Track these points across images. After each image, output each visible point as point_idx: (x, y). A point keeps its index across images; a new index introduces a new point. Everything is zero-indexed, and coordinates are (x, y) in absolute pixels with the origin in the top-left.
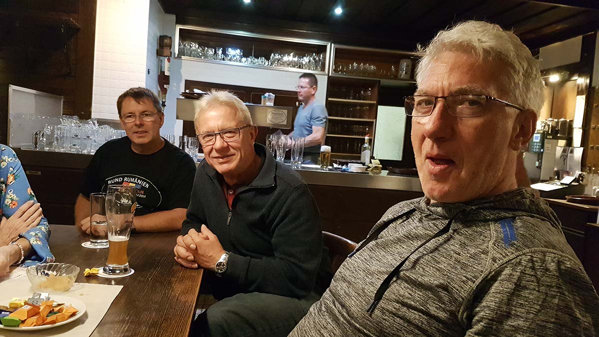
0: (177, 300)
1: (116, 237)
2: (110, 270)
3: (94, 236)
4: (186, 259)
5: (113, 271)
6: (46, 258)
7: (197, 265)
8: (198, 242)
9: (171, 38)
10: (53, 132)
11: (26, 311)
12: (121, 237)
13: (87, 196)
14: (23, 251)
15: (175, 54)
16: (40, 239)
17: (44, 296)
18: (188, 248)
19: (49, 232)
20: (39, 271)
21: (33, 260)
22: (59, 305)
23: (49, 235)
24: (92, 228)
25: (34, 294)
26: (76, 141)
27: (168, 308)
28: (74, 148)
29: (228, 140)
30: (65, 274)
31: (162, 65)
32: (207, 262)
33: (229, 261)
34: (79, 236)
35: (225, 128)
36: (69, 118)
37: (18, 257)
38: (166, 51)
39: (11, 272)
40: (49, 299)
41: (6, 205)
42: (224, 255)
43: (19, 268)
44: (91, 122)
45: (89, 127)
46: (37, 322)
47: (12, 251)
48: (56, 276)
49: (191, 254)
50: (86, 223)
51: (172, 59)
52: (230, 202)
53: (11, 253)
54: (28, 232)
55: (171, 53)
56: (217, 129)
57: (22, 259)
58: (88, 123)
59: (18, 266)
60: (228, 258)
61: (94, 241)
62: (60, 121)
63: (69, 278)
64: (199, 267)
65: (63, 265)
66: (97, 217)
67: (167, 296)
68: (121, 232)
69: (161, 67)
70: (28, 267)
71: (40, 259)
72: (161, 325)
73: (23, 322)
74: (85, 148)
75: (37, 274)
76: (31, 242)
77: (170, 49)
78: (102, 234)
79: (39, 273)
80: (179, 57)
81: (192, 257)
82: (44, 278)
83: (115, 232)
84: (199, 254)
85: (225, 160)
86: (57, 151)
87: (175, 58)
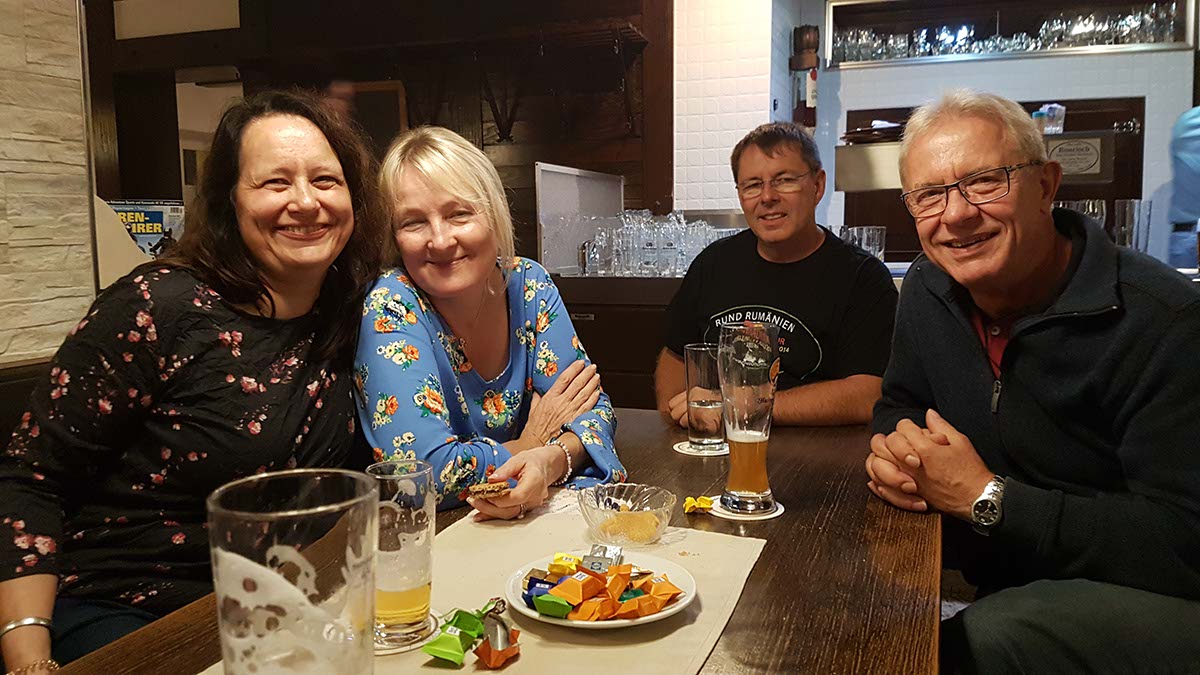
0: (893, 585)
1: (743, 432)
2: (735, 502)
3: (695, 430)
4: (897, 488)
5: (741, 506)
6: (612, 473)
7: (924, 503)
8: (924, 451)
9: (816, 28)
10: (610, 240)
11: (581, 584)
12: (751, 432)
13: (679, 352)
14: (569, 458)
15: (825, 61)
16: (599, 435)
17: (612, 551)
18: (900, 463)
19: (614, 421)
20: (600, 499)
21: (588, 476)
22: (643, 575)
23: (613, 428)
24: (692, 415)
25: (594, 546)
26: (650, 257)
27: (875, 602)
28: (648, 269)
29: (980, 199)
30: (648, 508)
31: (801, 89)
32: (948, 497)
33: (1007, 498)
34: (668, 431)
35: (972, 169)
36: (635, 213)
37: (562, 470)
38: (809, 58)
39: (550, 498)
40: (621, 559)
41: (538, 372)
42: (992, 484)
43: (564, 492)
44: (674, 218)
45: (671, 227)
46: (602, 611)
47: (550, 457)
48: (631, 510)
49: (909, 478)
50: (679, 404)
51: (819, 72)
52: (997, 355)
53: (549, 462)
54: (578, 420)
55: (818, 59)
56: (950, 173)
57: (569, 474)
58: (668, 221)
59: (563, 486)
60: (1004, 491)
61: (696, 440)
62: (621, 221)
63: (656, 515)
64: (931, 510)
65: (643, 488)
66: (699, 393)
67: (868, 573)
68: (752, 424)
69: (799, 92)
70: (581, 489)
71: (600, 474)
72: (866, 646)
73: (576, 608)
74: (667, 265)
75: (598, 504)
76: (584, 439)
77: (817, 51)
78: (712, 426)
79: (601, 503)
80: (834, 65)
81: (911, 485)
82: (611, 514)
83: (740, 423)
84: (929, 479)
85: (973, 249)
86: (618, 275)
87: (826, 69)
